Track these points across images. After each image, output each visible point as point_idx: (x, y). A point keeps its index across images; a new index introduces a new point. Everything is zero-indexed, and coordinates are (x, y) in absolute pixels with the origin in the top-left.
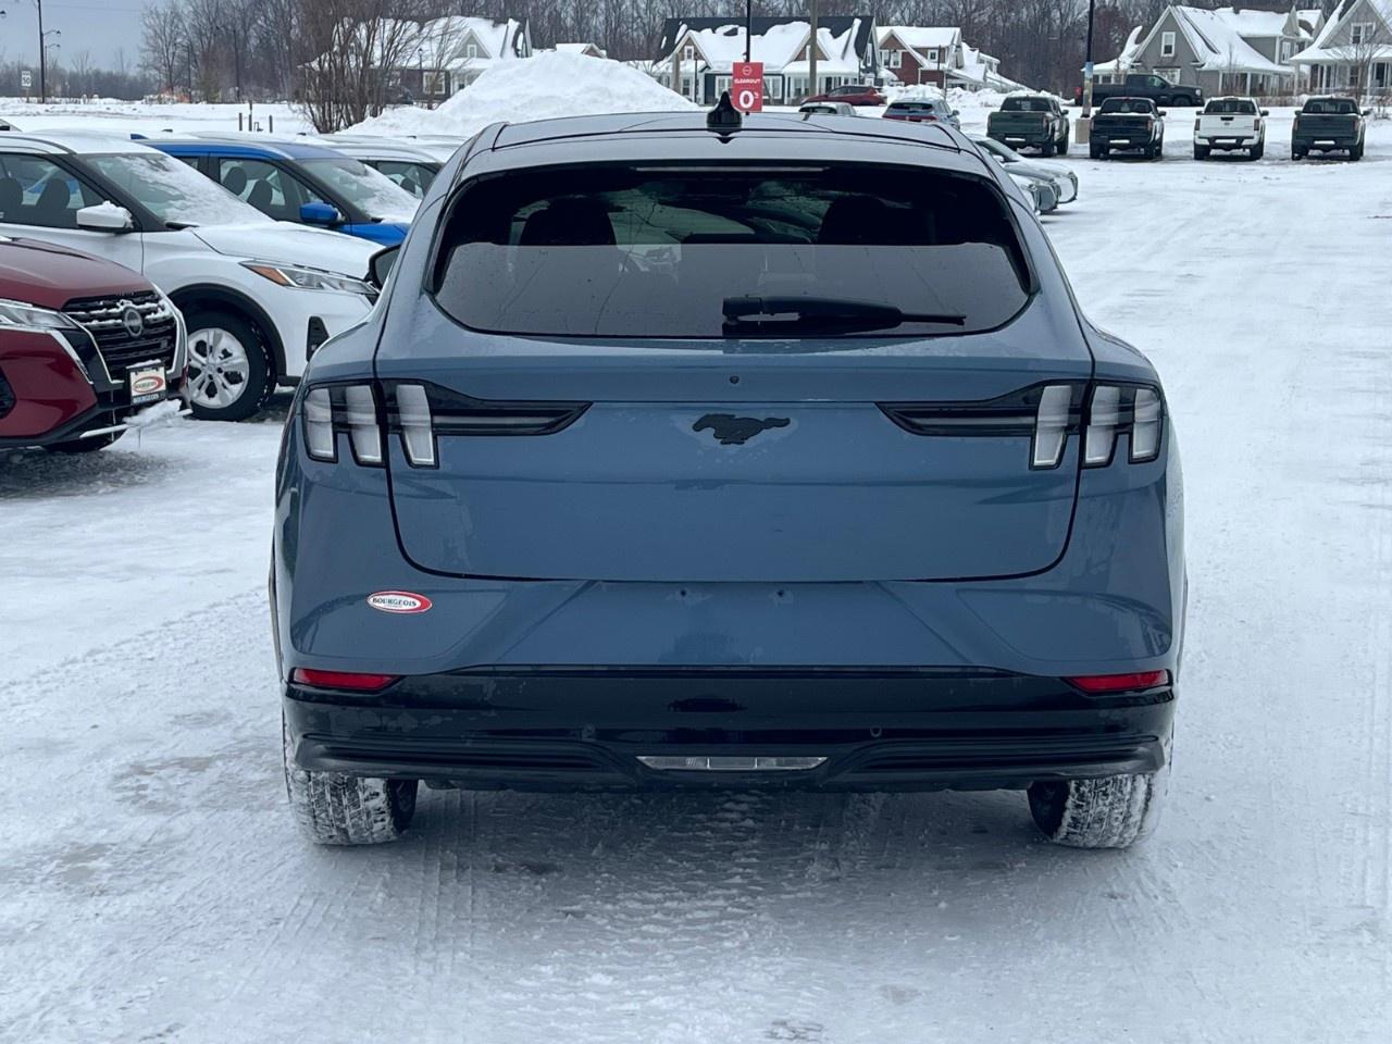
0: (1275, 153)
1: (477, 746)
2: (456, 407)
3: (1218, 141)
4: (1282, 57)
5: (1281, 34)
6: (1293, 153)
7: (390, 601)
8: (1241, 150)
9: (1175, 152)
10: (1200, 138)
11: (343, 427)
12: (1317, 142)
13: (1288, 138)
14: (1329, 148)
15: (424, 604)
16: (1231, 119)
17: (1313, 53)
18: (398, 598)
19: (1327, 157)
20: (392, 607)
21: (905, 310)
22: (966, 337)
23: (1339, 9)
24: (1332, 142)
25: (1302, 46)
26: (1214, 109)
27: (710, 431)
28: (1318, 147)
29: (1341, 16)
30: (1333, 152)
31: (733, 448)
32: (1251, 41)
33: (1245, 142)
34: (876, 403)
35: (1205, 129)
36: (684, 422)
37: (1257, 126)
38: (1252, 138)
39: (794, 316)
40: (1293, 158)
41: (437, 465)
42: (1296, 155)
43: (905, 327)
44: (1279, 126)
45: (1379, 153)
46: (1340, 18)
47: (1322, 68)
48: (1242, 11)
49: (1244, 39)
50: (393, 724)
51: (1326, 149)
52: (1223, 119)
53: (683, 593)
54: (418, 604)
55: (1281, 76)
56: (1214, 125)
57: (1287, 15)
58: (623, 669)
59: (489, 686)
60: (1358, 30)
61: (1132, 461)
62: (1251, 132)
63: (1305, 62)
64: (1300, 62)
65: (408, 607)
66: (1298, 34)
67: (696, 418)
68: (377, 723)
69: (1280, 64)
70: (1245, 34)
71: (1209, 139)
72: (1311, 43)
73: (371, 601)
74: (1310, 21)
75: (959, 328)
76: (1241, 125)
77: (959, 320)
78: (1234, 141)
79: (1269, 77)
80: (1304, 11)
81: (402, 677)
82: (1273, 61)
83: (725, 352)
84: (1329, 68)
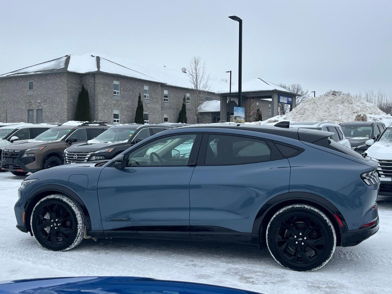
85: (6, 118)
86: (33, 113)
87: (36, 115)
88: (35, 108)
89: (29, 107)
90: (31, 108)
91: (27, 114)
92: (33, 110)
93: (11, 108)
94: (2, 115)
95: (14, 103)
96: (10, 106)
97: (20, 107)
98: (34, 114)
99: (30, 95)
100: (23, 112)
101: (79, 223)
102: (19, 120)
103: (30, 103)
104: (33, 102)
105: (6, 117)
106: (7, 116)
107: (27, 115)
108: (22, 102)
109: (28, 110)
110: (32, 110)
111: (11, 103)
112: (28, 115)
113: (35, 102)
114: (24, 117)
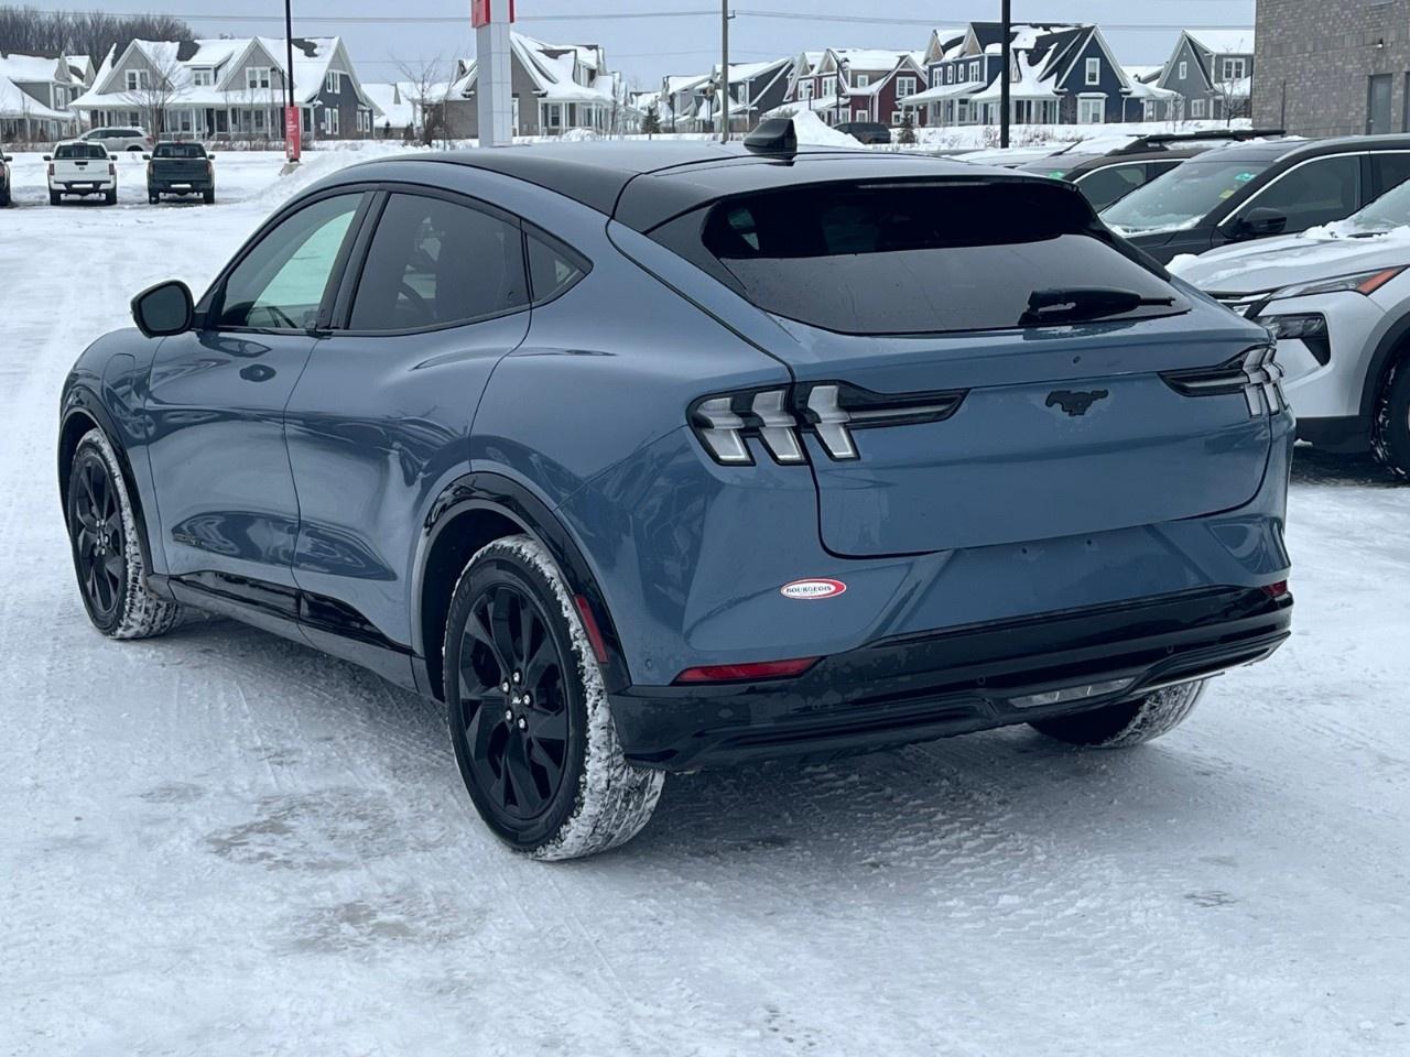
0: (126, 197)
1: (892, 710)
2: (862, 402)
3: (75, 186)
4: (57, 103)
5: (53, 79)
6: (150, 197)
7: (805, 589)
8: (97, 195)
9: (24, 198)
10: (56, 182)
11: (751, 431)
12: (173, 186)
13: (144, 181)
14: (185, 191)
15: (839, 588)
16: (86, 163)
17: (90, 99)
18: (812, 585)
19: (182, 200)
20: (808, 594)
23: (111, 55)
24: (188, 186)
25: (75, 93)
26: (64, 153)
27: (1057, 407)
28: (175, 191)
29: (113, 63)
30: (190, 195)
31: (1078, 419)
32: (25, 87)
33: (103, 187)
35: (60, 174)
36: (1038, 399)
37: (112, 171)
38: (109, 182)
39: (1072, 305)
40: (151, 202)
41: (858, 457)
42: (153, 199)
44: (132, 172)
45: (229, 195)
46: (113, 65)
47: (102, 114)
48: (10, 56)
49: (16, 84)
50: (819, 703)
51: (183, 192)
52: (77, 164)
53: (1025, 551)
54: (833, 588)
55: (59, 122)
56: (68, 170)
57: (57, 60)
58: (992, 624)
59: (901, 653)
60: (132, 76)
62: (107, 177)
63: (84, 108)
64: (79, 108)
65: (824, 592)
66: (70, 81)
67: (1046, 396)
68: (802, 704)
69: (56, 109)
70: (17, 78)
71: (66, 184)
72: (84, 91)
73: (784, 591)
74: (78, 66)
76: (94, 170)
77: (1169, 303)
78: (91, 186)
79: (47, 122)
80: (73, 57)
81: (823, 658)
82: (48, 106)
83: (1025, 338)
84: (109, 114)
85: (1283, 121)
86: (1389, 94)
87: (1402, 100)
88: (1400, 66)
89: (1374, 63)
90: (1384, 66)
91: (1365, 95)
92: (1391, 75)
93: (1303, 71)
94: (1269, 108)
95: (1315, 50)
96: (1299, 64)
97: (1340, 63)
98: (1393, 97)
99: (1381, 7)
100: (1350, 88)
101: (129, 539)
102: (1334, 125)
103: (1381, 42)
104: (1392, 36)
105: (1280, 115)
106: (1286, 110)
107: (1364, 104)
108: (1347, 42)
109: (1371, 78)
110: (1387, 77)
111: (1302, 49)
112: (1370, 104)
113: (1399, 39)
114: (1352, 110)
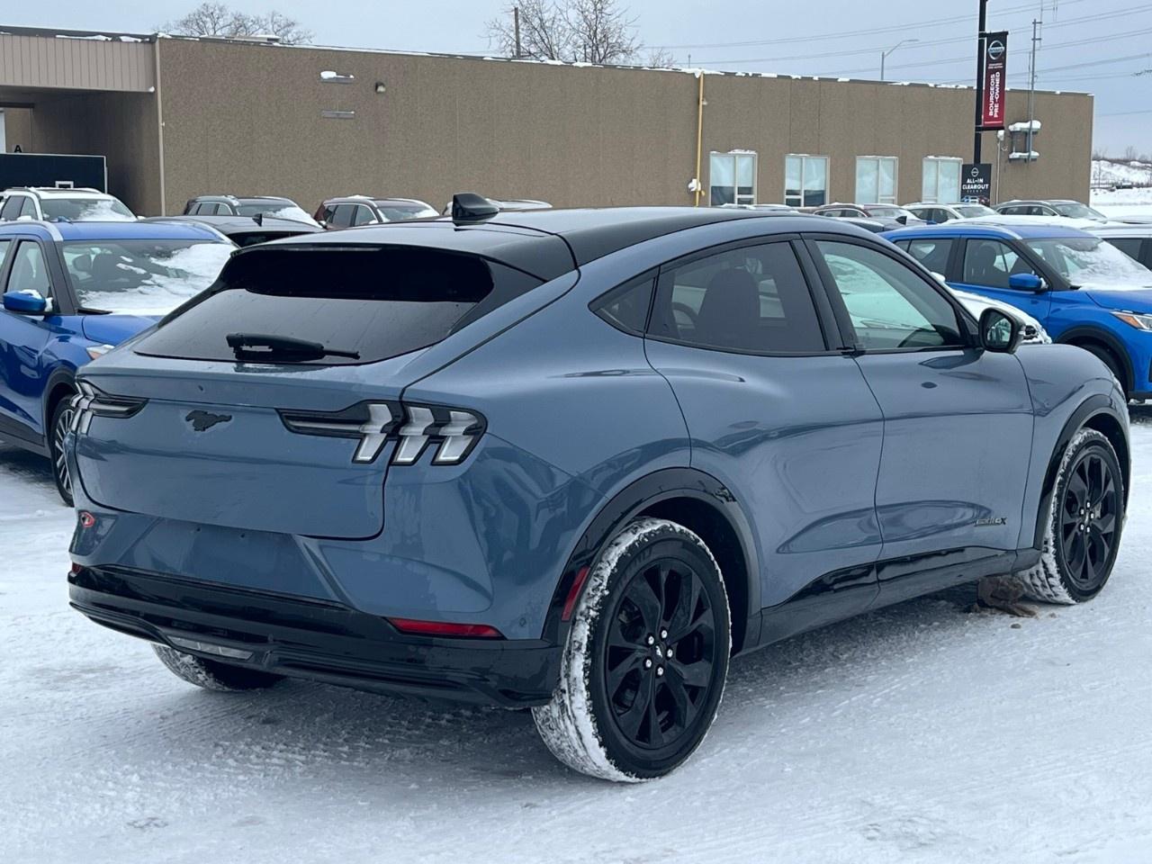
21: (326, 347)
22: (362, 366)
27: (191, 422)
31: (198, 434)
34: (276, 409)
36: (183, 415)
39: (266, 349)
43: (327, 359)
61: (434, 463)
75: (357, 361)
77: (356, 356)
